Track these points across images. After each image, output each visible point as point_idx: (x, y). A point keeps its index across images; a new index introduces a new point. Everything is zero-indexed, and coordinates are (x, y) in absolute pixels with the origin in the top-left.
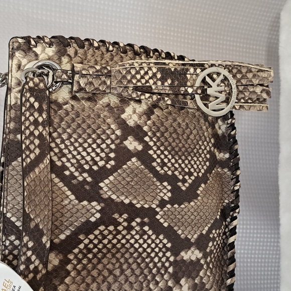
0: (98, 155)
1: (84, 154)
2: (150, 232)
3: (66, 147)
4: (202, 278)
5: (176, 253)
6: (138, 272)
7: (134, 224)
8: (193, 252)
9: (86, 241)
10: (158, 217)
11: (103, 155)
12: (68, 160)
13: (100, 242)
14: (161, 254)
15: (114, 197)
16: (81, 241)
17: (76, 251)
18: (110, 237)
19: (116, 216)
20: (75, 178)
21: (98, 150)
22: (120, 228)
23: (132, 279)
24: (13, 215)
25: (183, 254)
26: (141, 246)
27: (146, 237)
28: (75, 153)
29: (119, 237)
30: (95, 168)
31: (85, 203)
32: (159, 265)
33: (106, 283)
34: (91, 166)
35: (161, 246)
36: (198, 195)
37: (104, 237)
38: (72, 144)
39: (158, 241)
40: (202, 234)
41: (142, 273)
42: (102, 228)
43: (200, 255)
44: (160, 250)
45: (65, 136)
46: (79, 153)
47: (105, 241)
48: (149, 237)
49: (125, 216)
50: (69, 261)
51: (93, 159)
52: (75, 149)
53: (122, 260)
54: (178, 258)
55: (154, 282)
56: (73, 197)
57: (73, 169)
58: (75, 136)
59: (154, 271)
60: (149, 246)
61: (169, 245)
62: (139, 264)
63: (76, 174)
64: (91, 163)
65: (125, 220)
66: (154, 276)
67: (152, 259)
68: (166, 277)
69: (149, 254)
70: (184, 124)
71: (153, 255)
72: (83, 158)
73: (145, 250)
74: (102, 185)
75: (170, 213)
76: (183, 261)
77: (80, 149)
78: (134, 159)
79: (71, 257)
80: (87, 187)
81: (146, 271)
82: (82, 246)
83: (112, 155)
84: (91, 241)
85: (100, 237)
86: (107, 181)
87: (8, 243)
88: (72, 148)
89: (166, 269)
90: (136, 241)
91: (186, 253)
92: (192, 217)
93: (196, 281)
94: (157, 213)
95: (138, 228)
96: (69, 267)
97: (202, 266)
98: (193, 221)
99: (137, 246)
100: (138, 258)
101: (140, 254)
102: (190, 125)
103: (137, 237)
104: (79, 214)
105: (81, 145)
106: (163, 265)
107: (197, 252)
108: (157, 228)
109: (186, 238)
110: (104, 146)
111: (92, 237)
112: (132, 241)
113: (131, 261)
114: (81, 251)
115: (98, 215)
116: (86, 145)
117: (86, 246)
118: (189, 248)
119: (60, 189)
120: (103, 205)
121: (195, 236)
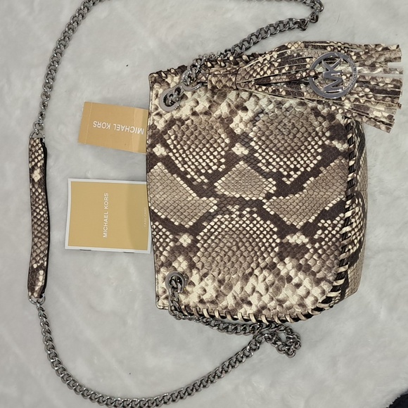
0: (211, 161)
1: (201, 161)
2: (259, 219)
3: (187, 156)
4: (307, 260)
5: (282, 237)
6: (250, 249)
7: (244, 212)
8: (298, 237)
9: (209, 227)
10: (265, 207)
11: (215, 161)
12: (189, 167)
13: (219, 226)
14: (268, 236)
15: (226, 193)
16: (205, 227)
17: (202, 234)
18: (226, 223)
19: (230, 207)
20: (195, 180)
21: (212, 157)
22: (234, 216)
23: (245, 254)
24: (155, 208)
25: (288, 237)
26: (251, 229)
27: (255, 222)
28: (194, 160)
29: (234, 222)
30: (210, 171)
31: (205, 199)
32: (267, 244)
33: (227, 256)
34: (206, 171)
35: (268, 229)
36: (304, 188)
37: (222, 223)
38: (191, 153)
39: (265, 226)
40: (308, 222)
41: (253, 250)
42: (219, 217)
43: (306, 240)
44: (268, 233)
45: (186, 148)
46: (197, 161)
47: (223, 226)
48: (258, 222)
49: (237, 207)
50: (198, 241)
51: (207, 165)
52: (194, 157)
53: (238, 240)
54: (284, 241)
55: (262, 258)
56: (194, 195)
57: (193, 173)
58: (193, 146)
59: (263, 249)
60: (258, 229)
61: (275, 229)
62: (250, 243)
63: (196, 177)
64: (206, 168)
65: (237, 210)
66: (262, 253)
67: (261, 239)
68: (272, 254)
69: (258, 236)
70: (290, 124)
71: (261, 236)
72: (200, 164)
73: (255, 232)
74: (216, 184)
75: (275, 204)
76: (288, 243)
77: (197, 157)
78: (241, 163)
79: (199, 238)
80: (205, 187)
81: (256, 249)
82: (206, 230)
83: (223, 160)
84: (212, 227)
85: (219, 223)
86: (220, 181)
87: (154, 227)
88: (191, 157)
89: (273, 249)
90: (248, 225)
91: (292, 237)
92: (298, 207)
93: (301, 262)
94: (264, 204)
95: (248, 216)
96: (199, 245)
97: (308, 250)
98: (298, 210)
99: (248, 229)
100: (250, 238)
101: (251, 235)
102: (296, 125)
103: (248, 222)
104: (201, 207)
105: (198, 154)
106: (270, 245)
107: (303, 237)
108: (265, 215)
109: (292, 225)
110: (216, 153)
111: (212, 223)
112: (244, 225)
113: (244, 240)
114: (205, 234)
115: (215, 208)
116: (201, 153)
117: (209, 230)
118: (295, 234)
119: (184, 189)
120: (218, 199)
121: (301, 224)
